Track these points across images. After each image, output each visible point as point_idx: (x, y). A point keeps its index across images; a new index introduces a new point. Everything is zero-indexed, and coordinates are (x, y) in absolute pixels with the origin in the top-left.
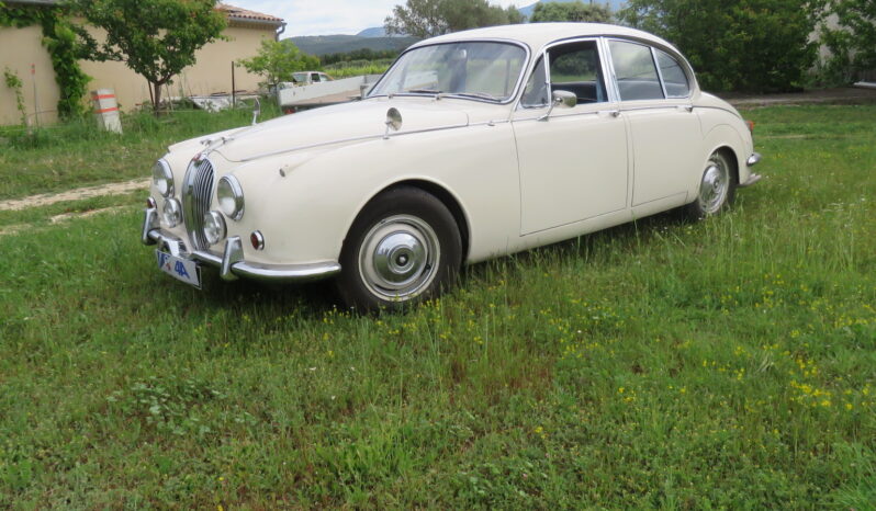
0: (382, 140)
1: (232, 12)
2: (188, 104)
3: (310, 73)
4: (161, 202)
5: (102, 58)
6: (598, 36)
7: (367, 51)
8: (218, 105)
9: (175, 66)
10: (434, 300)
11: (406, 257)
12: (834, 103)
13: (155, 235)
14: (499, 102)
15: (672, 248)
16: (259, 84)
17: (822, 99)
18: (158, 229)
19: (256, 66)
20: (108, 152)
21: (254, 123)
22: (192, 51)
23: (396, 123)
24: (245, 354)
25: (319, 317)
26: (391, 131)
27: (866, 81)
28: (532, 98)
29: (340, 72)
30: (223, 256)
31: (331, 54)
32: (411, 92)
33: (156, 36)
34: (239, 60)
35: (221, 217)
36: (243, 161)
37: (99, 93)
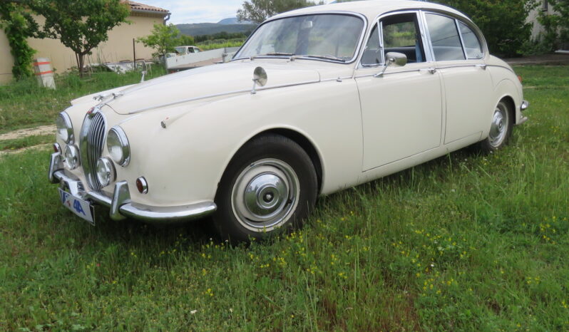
0: (249, 95)
1: (133, 5)
2: (104, 68)
3: (187, 47)
4: (64, 146)
5: (42, 36)
6: (418, 9)
7: (225, 33)
8: (124, 69)
9: (94, 42)
10: (297, 231)
11: (272, 194)
12: (547, 64)
13: (59, 175)
14: (343, 62)
15: (479, 177)
16: (153, 55)
17: (539, 62)
18: (62, 170)
19: (150, 42)
20: (43, 103)
21: (142, 81)
22: (105, 32)
23: (261, 80)
24: (131, 290)
25: (198, 249)
26: (258, 87)
27: (563, 49)
28: (370, 59)
29: (207, 47)
30: (112, 198)
31: (201, 35)
32: (268, 55)
33: (80, 21)
34: (138, 38)
35: (111, 163)
36: (130, 114)
37: (39, 61)
